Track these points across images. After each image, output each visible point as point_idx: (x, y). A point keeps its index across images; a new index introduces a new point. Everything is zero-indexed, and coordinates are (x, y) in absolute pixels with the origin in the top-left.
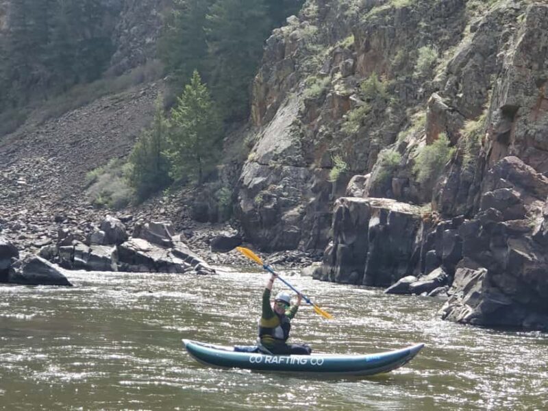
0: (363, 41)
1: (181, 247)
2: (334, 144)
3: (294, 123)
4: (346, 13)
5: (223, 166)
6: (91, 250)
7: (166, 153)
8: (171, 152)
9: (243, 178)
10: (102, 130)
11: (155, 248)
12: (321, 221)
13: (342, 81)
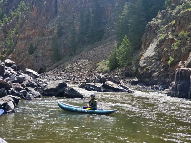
0: (178, 21)
1: (123, 84)
2: (169, 53)
3: (155, 48)
4: (171, 15)
5: (133, 61)
6: (95, 85)
7: (118, 58)
8: (119, 57)
9: (140, 64)
10: (101, 53)
11: (115, 84)
12: (165, 76)
13: (171, 34)
